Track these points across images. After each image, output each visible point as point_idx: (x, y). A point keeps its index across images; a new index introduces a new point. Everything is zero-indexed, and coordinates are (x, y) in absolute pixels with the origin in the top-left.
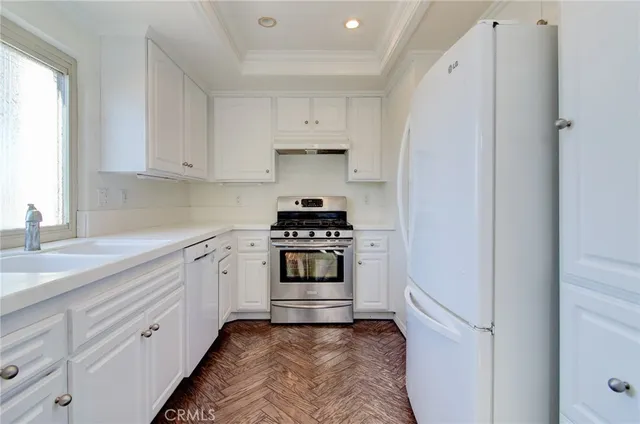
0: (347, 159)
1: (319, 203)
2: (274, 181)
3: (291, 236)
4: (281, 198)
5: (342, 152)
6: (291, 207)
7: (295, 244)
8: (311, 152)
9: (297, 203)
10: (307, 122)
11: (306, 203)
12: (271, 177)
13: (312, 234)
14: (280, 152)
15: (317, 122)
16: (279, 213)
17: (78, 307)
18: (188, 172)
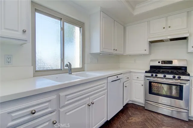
0: (187, 42)
1: (171, 62)
2: (148, 53)
3: (154, 76)
4: (152, 61)
5: (185, 38)
6: (156, 64)
7: (156, 80)
8: (167, 41)
9: (159, 62)
10: (164, 28)
11: (164, 62)
12: (147, 52)
13: (165, 76)
14: (151, 42)
15: (170, 27)
16: (150, 66)
17: (62, 94)
18: (115, 52)
